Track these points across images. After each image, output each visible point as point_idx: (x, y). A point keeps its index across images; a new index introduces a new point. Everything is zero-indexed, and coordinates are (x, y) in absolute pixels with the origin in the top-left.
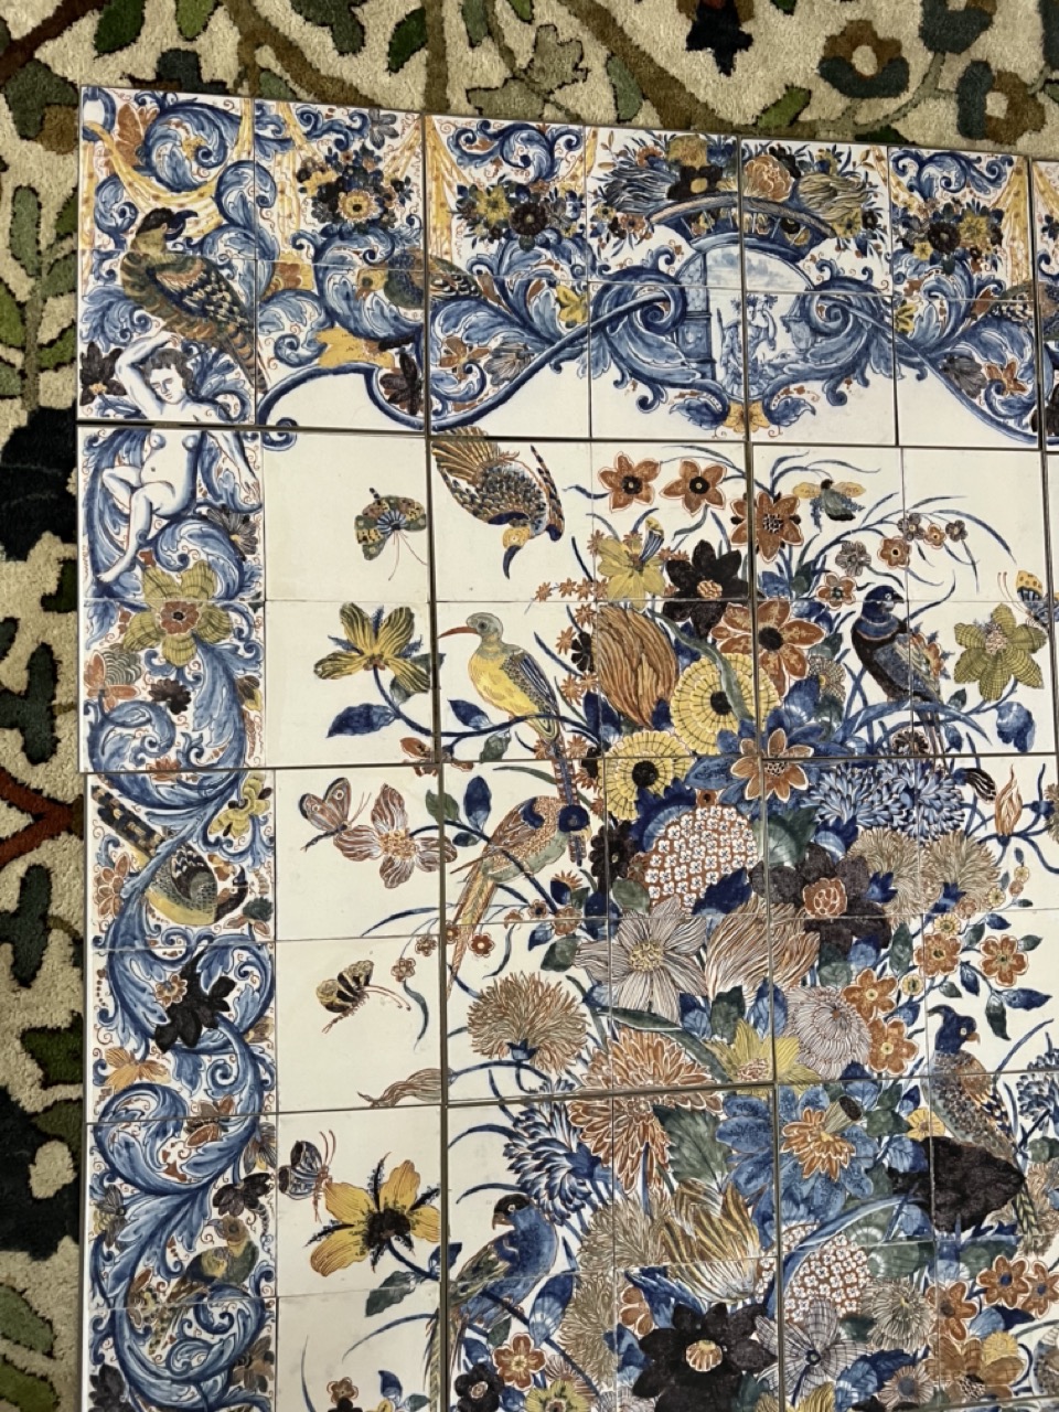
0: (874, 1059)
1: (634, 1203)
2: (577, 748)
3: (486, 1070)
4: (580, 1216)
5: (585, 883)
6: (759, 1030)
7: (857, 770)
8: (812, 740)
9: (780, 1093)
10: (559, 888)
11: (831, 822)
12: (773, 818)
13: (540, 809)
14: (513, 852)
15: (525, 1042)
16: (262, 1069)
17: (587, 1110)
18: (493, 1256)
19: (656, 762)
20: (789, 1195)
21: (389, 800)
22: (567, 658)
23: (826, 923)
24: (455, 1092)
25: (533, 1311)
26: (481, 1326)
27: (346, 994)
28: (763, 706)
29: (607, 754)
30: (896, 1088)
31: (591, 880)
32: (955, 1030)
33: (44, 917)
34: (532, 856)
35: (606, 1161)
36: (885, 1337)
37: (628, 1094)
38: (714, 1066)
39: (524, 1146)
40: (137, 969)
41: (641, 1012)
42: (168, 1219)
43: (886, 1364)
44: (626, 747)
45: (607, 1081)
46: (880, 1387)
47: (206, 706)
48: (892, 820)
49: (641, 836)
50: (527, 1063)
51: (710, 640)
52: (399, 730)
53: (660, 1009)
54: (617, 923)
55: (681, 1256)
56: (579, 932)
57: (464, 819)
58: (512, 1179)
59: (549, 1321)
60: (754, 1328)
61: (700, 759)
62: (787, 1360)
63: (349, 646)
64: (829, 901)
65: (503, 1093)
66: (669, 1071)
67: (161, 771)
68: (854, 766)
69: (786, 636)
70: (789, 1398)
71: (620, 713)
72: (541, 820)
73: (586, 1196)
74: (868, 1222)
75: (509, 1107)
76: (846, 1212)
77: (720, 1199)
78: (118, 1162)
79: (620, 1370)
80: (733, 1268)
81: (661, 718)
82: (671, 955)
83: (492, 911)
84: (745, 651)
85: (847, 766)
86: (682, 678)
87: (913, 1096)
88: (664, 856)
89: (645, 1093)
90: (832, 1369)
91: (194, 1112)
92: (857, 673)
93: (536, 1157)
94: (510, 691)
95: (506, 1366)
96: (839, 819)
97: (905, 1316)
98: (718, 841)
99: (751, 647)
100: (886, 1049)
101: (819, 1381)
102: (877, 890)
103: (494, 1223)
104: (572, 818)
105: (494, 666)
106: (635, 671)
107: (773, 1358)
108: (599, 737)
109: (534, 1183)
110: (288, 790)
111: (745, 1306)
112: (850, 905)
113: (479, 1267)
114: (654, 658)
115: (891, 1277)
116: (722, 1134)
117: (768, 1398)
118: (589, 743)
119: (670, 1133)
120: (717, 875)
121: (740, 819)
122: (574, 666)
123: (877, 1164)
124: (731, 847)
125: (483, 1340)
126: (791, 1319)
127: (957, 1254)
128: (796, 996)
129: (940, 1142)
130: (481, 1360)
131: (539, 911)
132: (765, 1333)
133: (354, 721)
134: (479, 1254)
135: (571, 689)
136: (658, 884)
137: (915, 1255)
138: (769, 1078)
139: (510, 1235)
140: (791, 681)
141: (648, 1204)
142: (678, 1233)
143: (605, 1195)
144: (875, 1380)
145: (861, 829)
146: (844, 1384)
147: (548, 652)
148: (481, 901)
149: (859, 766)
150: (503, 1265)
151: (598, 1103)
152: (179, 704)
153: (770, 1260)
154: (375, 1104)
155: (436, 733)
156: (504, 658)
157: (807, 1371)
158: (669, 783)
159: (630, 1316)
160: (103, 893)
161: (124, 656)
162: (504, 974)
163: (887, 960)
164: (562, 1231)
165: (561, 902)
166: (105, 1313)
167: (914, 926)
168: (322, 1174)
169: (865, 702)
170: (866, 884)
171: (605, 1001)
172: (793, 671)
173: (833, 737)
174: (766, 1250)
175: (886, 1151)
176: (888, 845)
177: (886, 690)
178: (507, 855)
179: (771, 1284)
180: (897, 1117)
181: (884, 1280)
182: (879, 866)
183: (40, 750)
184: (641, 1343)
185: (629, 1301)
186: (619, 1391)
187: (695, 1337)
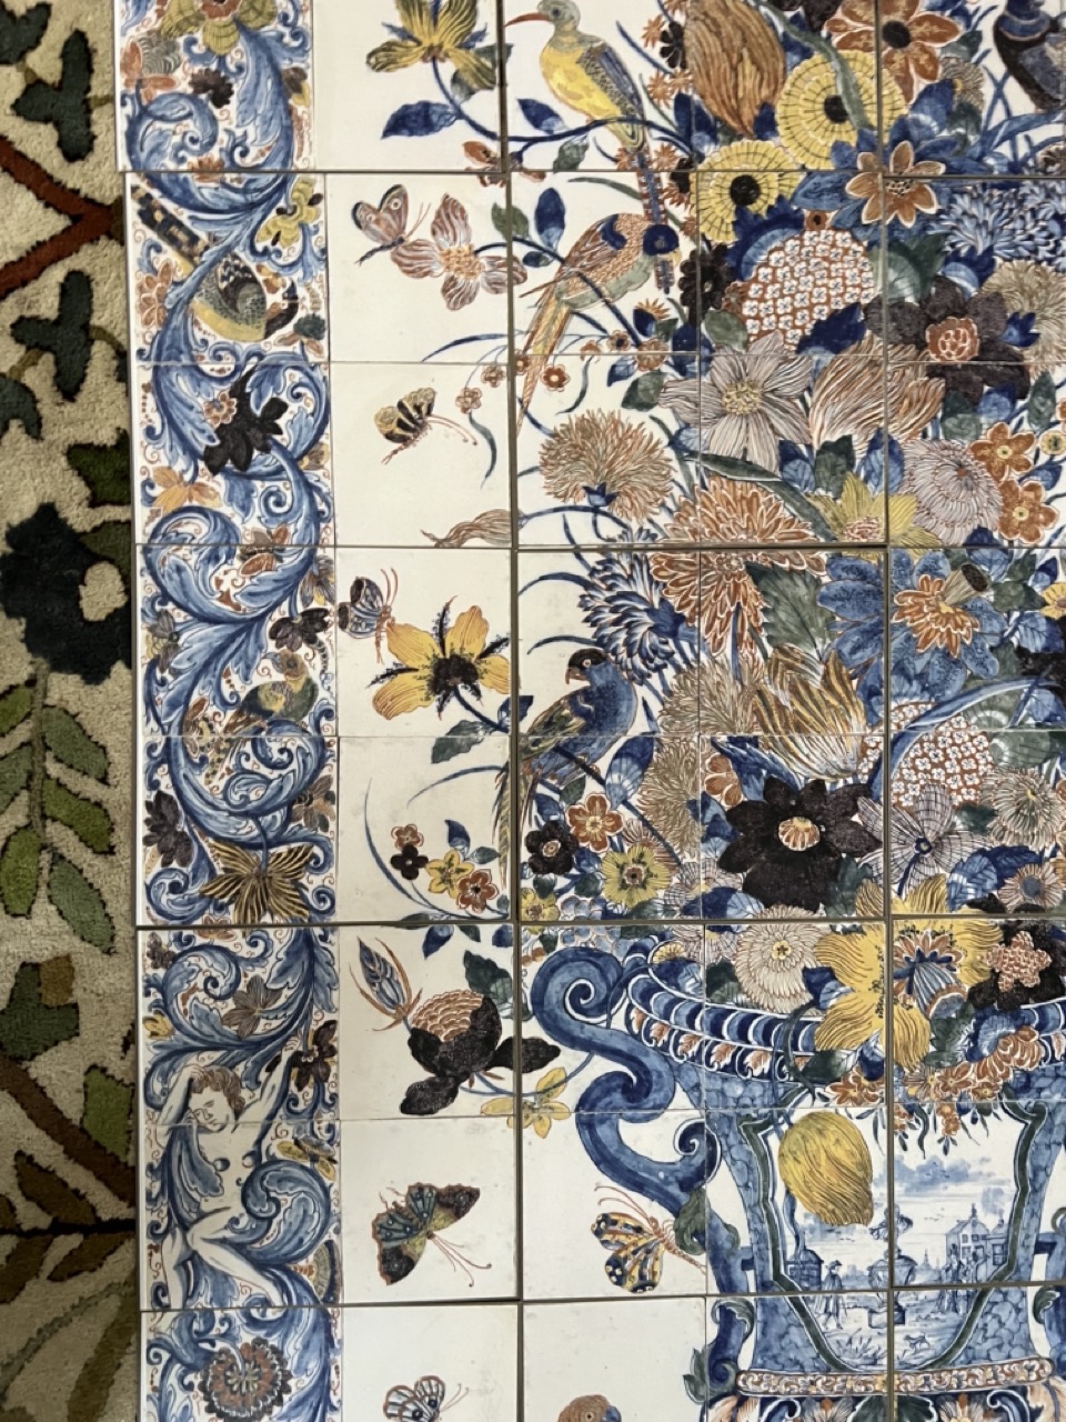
0: (1006, 525)
1: (722, 667)
2: (665, 159)
3: (559, 515)
4: (662, 677)
5: (673, 313)
6: (870, 486)
7: (996, 193)
8: (943, 155)
9: (893, 557)
10: (643, 318)
11: (964, 252)
12: (894, 245)
13: (621, 228)
14: (590, 275)
15: (603, 487)
16: (318, 499)
17: (671, 564)
18: (566, 712)
19: (758, 177)
20: (901, 669)
21: (450, 212)
22: (654, 51)
23: (952, 368)
24: (527, 536)
25: (610, 771)
26: (554, 782)
27: (407, 424)
28: (886, 114)
29: (700, 167)
30: (1030, 559)
31: (680, 311)
33: (86, 327)
34: (612, 281)
35: (692, 620)
36: (1007, 831)
37: (717, 549)
38: (817, 522)
39: (600, 598)
40: (183, 385)
41: (735, 459)
42: (222, 649)
43: (1007, 861)
44: (722, 159)
45: (694, 532)
46: (1000, 885)
47: (249, 100)
48: (1035, 251)
49: (739, 262)
50: (605, 509)
51: (824, 33)
52: (460, 132)
53: (756, 456)
54: (709, 360)
55: (774, 726)
56: (665, 368)
57: (534, 236)
58: (588, 632)
59: (627, 783)
60: (856, 809)
61: (810, 174)
62: (894, 846)
63: (405, 34)
64: (957, 344)
65: (579, 540)
66: (764, 526)
67: (204, 171)
68: (993, 186)
69: (916, 31)
70: (895, 887)
71: (717, 119)
72: (623, 241)
73: (669, 655)
74: (991, 705)
75: (584, 555)
76: (966, 693)
77: (821, 668)
78: (171, 587)
79: (704, 840)
80: (833, 741)
81: (765, 125)
82: (771, 397)
83: (566, 341)
84: (866, 49)
85: (984, 187)
86: (790, 78)
87: (1050, 568)
88: (765, 286)
89: (736, 548)
90: (945, 860)
91: (247, 539)
92: (999, 77)
93: (614, 610)
94: (586, 88)
95: (581, 827)
96: (973, 249)
97: (1032, 809)
98: (828, 269)
99: (873, 43)
100: (1020, 514)
101: (930, 872)
102: (1015, 333)
103: (568, 677)
104: (659, 239)
105: (569, 60)
106: (734, 69)
107: (877, 843)
108: (691, 147)
109: (612, 638)
110: (340, 197)
111: (847, 785)
112: (983, 349)
113: (551, 722)
114: (758, 53)
115: (1017, 767)
116: (823, 599)
117: (871, 886)
118: (679, 153)
119: (765, 593)
120: (826, 310)
121: (855, 246)
122: (663, 62)
123: (1005, 642)
124: (844, 278)
125: (556, 797)
126: (899, 803)
128: (914, 449)
130: (553, 818)
131: (620, 343)
132: (868, 815)
133: (412, 121)
134: (551, 709)
135: (659, 89)
136: (757, 317)
137: (1045, 744)
138: (880, 539)
139: (584, 691)
140: (920, 85)
141: (738, 669)
142: (771, 702)
143: (690, 656)
144: (994, 876)
145: (999, 261)
146: (956, 877)
147: (633, 45)
148: (555, 329)
149: (1000, 187)
150: (577, 722)
151: (684, 557)
152: (221, 98)
153: (876, 738)
154: (440, 544)
155: (504, 138)
156: (581, 51)
157: (916, 860)
158: (772, 202)
159: (717, 786)
160: (145, 304)
161: (162, 42)
162: (579, 412)
163: (1025, 414)
164: (641, 691)
165: (645, 334)
166: (160, 739)
167: (1057, 374)
168: (384, 614)
169: (1008, 112)
170: (1002, 325)
171: (694, 445)
172: (923, 73)
173: (969, 152)
174: (873, 727)
175: (1016, 629)
176: (1031, 281)
177: (1034, 98)
178: (585, 279)
179: (877, 764)
180: (1029, 591)
181: (1009, 769)
182: (1019, 305)
183: (77, 147)
184: (729, 814)
185: (714, 769)
186: (703, 863)
187: (789, 813)
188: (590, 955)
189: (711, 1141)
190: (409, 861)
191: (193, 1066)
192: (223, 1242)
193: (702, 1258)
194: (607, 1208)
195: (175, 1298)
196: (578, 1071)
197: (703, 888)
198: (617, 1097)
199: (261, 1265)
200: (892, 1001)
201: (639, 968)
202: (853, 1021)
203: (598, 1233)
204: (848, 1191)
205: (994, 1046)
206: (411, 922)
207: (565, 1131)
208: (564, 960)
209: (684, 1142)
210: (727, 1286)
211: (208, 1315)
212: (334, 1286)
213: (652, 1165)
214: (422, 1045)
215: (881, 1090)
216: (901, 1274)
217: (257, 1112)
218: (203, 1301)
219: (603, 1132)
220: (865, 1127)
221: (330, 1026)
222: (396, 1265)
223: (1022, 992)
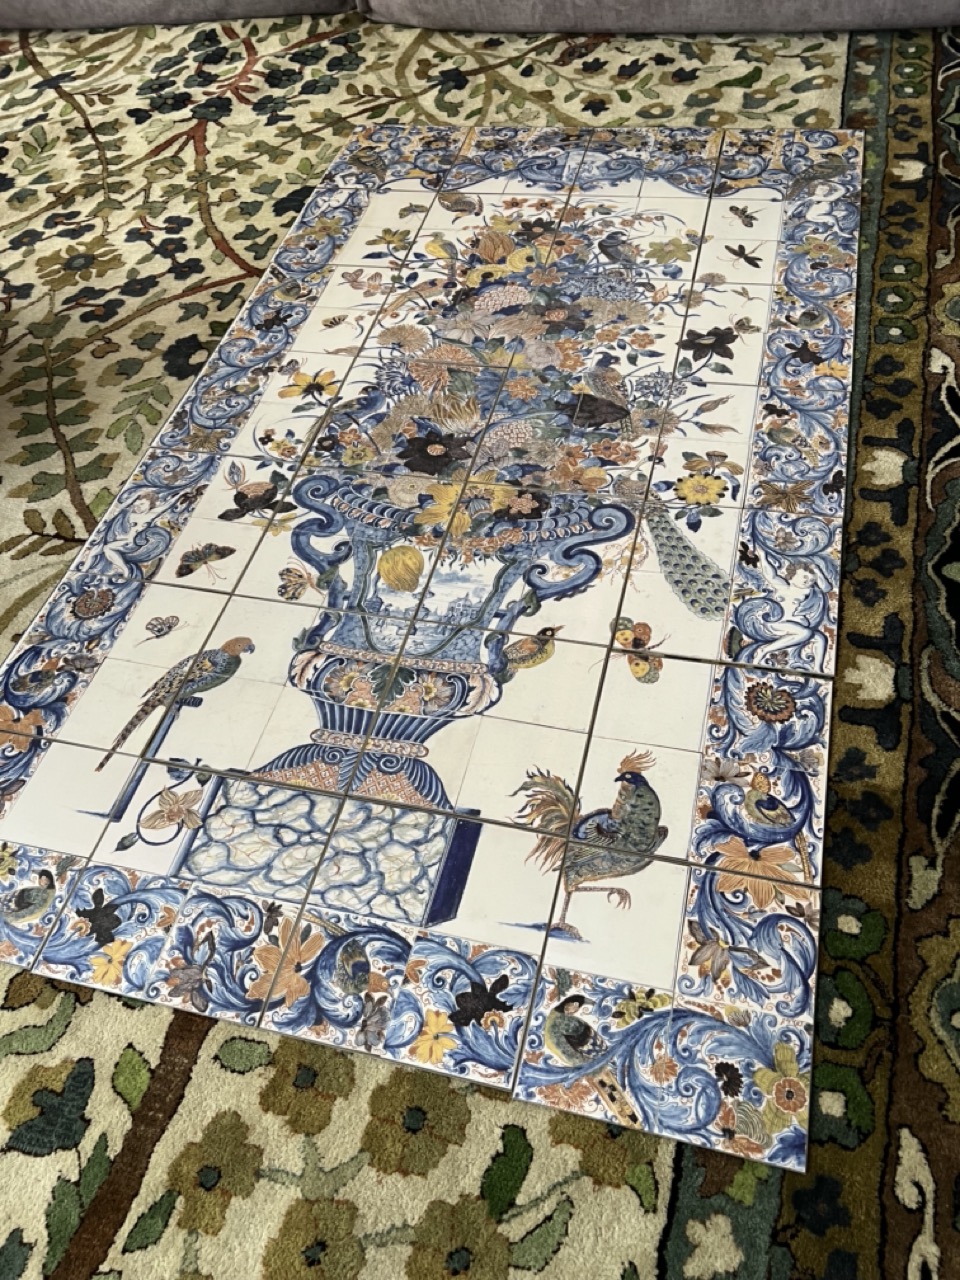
0: (562, 365)
1: (425, 396)
2: (461, 267)
3: (379, 349)
4: (399, 396)
5: (447, 303)
6: (508, 351)
7: (587, 280)
8: (568, 271)
9: (510, 371)
10: (435, 303)
11: (569, 294)
12: (541, 291)
13: (437, 282)
14: (420, 292)
15: (399, 343)
16: (290, 338)
17: (417, 365)
18: (354, 403)
19: (494, 273)
20: (502, 403)
21: (377, 276)
22: (468, 245)
23: (554, 322)
24: (363, 354)
25: (364, 422)
27: (333, 323)
28: (549, 261)
29: (473, 270)
30: (569, 375)
31: (450, 302)
32: (607, 361)
33: (236, 295)
34: (428, 294)
35: (419, 381)
36: (533, 458)
37: (438, 363)
38: (482, 359)
39: (384, 372)
40: (260, 309)
41: (455, 340)
42: (231, 374)
43: (526, 469)
44: (481, 268)
45: (430, 358)
46: (523, 476)
47: (322, 249)
48: (598, 295)
49: (478, 292)
50: (398, 349)
51: (532, 242)
52: (390, 259)
53: (464, 340)
54: (456, 314)
55: (439, 415)
56: (438, 316)
57: (404, 282)
58: (374, 381)
59: (369, 426)
60: (464, 444)
61: (514, 273)
62: (477, 458)
63: (382, 238)
64: (558, 316)
65: (383, 356)
66: (460, 358)
67: (298, 263)
68: (586, 278)
69: (567, 243)
70: (473, 471)
71: (484, 259)
72: (436, 285)
73: (404, 390)
74: (538, 418)
75: (383, 360)
76: (528, 413)
77: (467, 400)
78: (224, 356)
79: (393, 447)
80: (463, 423)
81: (502, 261)
82: (476, 325)
83: (404, 307)
84: (547, 246)
85: (582, 278)
86: (515, 252)
87: (578, 379)
88: (486, 298)
89: (445, 363)
90: (499, 465)
91: (258, 347)
92: (597, 253)
93: (388, 376)
94: (440, 252)
95: (343, 437)
96: (572, 293)
97: (546, 453)
98: (512, 295)
99: (550, 245)
100: (570, 364)
101: (491, 468)
102: (583, 314)
103: (360, 393)
104: (451, 284)
105: (436, 245)
106: (496, 249)
107: (470, 457)
108: (472, 265)
109: (383, 384)
110: (340, 271)
111: (463, 436)
112: (568, 318)
113: (348, 405)
114: (506, 246)
115: (542, 438)
116: (476, 380)
117: (461, 470)
118: (467, 266)
119: (452, 377)
120: (507, 305)
121: (525, 290)
122: (470, 247)
124: (518, 298)
125: (338, 427)
126: (485, 444)
127: (583, 435)
128: (530, 342)
129: (585, 395)
130: (333, 434)
131: (423, 309)
132: (471, 448)
133: (374, 256)
134: (348, 402)
135: (466, 253)
136: (479, 305)
137: (559, 433)
138: (506, 366)
139: (365, 398)
140: (564, 254)
141: (431, 397)
142: (442, 408)
143: (413, 391)
144: (520, 472)
145: (582, 296)
146: (503, 472)
147: (461, 243)
148: (400, 304)
149: (589, 279)
150: (357, 406)
151: (423, 364)
152: (313, 248)
153: (483, 424)
154: (329, 353)
155: (404, 261)
156: (442, 244)
157: (486, 463)
158: (497, 279)
159: (406, 431)
160: (259, 291)
161: (300, 237)
162: (400, 324)
163: (580, 335)
164: (388, 400)
165: (434, 307)
166: (194, 396)
167: (598, 326)
168: (297, 370)
169: (598, 261)
170: (578, 312)
171: (440, 335)
172: (567, 252)
173: (579, 270)
174: (482, 420)
175: (557, 395)
176: (594, 302)
177: (610, 259)
178: (418, 293)
179: (480, 431)
180: (567, 385)
181: (539, 438)
182: (588, 308)
183: (260, 257)
184: (409, 441)
185: (409, 426)
186: (390, 455)
187: (435, 443)
188: (327, 478)
189: (350, 549)
190: (267, 439)
191: (143, 491)
192: (118, 551)
193: (326, 592)
194: (290, 566)
195: (84, 568)
196: (302, 515)
197: (387, 462)
198: (315, 527)
199: (127, 561)
200: (457, 509)
201: (346, 485)
202: (436, 515)
203: (281, 574)
204: (408, 577)
205: (500, 533)
206: (256, 458)
207: (286, 537)
208: (315, 478)
209: (337, 548)
210: (332, 604)
211: (94, 577)
212: (154, 574)
213: (318, 554)
214: (239, 497)
215: (439, 542)
216: (421, 614)
217: (158, 510)
218: (95, 571)
219: (303, 539)
220: (426, 555)
221: (205, 486)
222: (185, 570)
223: (520, 515)
